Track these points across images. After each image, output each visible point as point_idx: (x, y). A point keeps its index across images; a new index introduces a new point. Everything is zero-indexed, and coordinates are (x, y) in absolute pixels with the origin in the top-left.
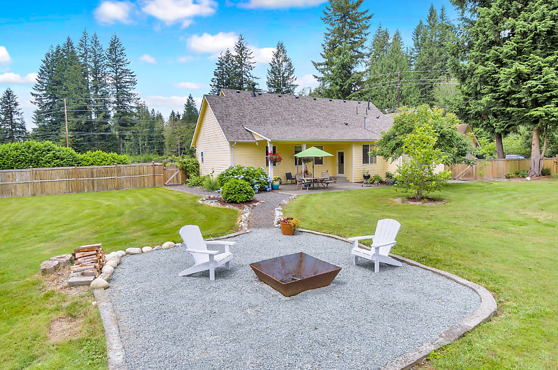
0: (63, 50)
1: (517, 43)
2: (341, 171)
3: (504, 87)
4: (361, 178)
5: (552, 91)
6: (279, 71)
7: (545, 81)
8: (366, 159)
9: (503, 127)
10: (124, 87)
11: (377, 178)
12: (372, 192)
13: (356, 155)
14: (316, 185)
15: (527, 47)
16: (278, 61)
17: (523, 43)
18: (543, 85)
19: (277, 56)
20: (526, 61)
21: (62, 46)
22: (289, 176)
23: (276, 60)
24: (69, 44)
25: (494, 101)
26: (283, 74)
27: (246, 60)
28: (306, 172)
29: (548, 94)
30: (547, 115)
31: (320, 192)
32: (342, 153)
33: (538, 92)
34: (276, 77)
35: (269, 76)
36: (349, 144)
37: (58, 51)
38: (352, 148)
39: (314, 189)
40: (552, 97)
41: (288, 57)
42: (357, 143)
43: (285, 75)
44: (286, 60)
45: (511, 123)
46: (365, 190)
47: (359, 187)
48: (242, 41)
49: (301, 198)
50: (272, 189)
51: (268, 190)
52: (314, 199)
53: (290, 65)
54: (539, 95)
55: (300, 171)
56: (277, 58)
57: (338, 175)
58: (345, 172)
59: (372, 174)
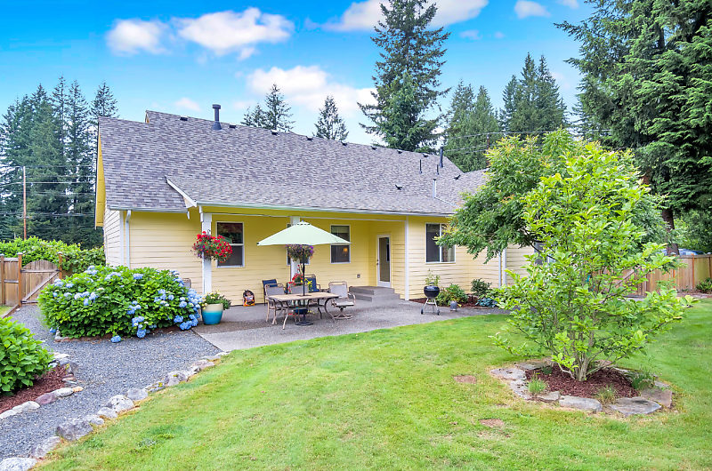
0: (32, 101)
2: (385, 276)
8: (432, 254)
13: (413, 243)
16: (327, 122)
19: (325, 114)
21: (30, 97)
24: (41, 93)
27: (282, 118)
32: (386, 240)
36: (399, 221)
37: (24, 103)
41: (340, 116)
42: (415, 219)
44: (337, 121)
51: (184, 327)
53: (342, 127)
57: (379, 283)
58: (392, 278)
59: (444, 285)
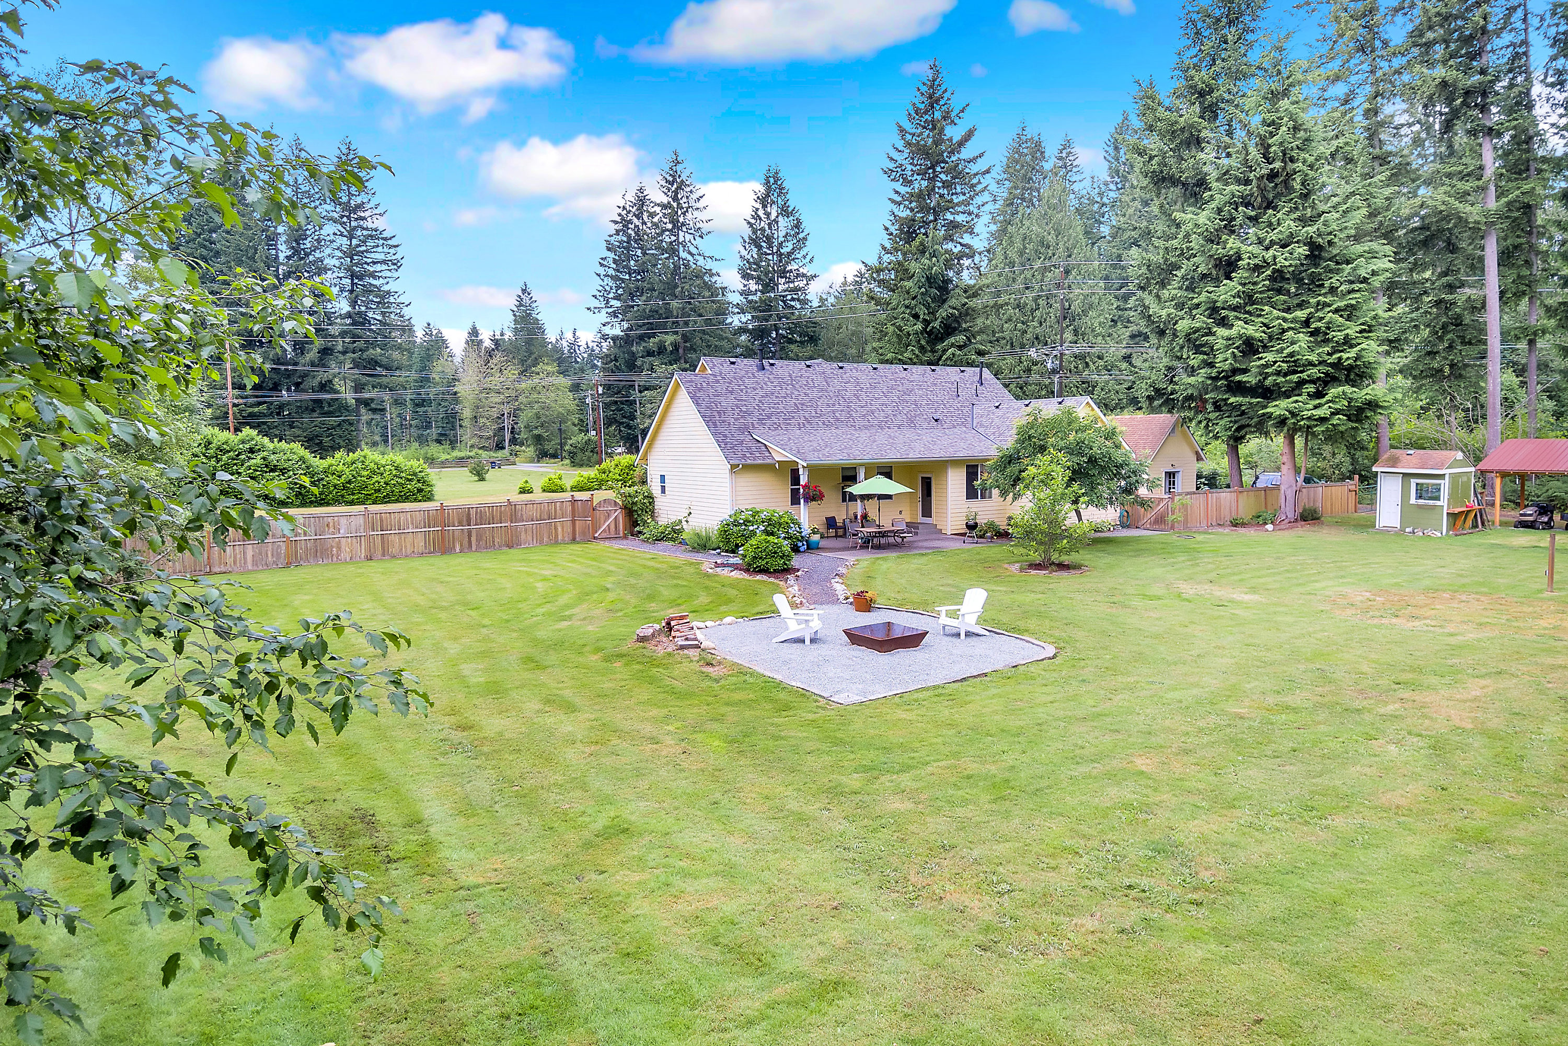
1: (1244, 285)
2: (927, 512)
3: (1224, 360)
4: (963, 529)
5: (1302, 372)
6: (769, 240)
7: (1291, 355)
8: (971, 493)
9: (1230, 428)
10: (373, 275)
11: (991, 525)
12: (978, 553)
13: (956, 481)
14: (883, 541)
15: (1261, 292)
16: (768, 215)
17: (1255, 284)
18: (1287, 362)
19: (764, 201)
20: (1260, 316)
22: (831, 522)
23: (761, 213)
25: (1209, 382)
26: (780, 245)
27: (689, 216)
28: (865, 516)
29: (1295, 378)
30: (1293, 414)
31: (892, 555)
32: (929, 479)
33: (1278, 373)
34: (761, 254)
35: (744, 253)
36: (942, 465)
38: (947, 468)
39: (879, 547)
40: (1301, 383)
41: (792, 204)
42: (955, 463)
43: (784, 250)
44: (785, 211)
45: (1243, 422)
46: (969, 551)
47: (957, 545)
48: (679, 168)
49: (864, 564)
50: (808, 548)
51: (802, 549)
52: (884, 566)
53: (798, 225)
54: (1281, 379)
55: (851, 513)
56: (764, 206)
57: (920, 519)
58: (933, 514)
59: (982, 520)
